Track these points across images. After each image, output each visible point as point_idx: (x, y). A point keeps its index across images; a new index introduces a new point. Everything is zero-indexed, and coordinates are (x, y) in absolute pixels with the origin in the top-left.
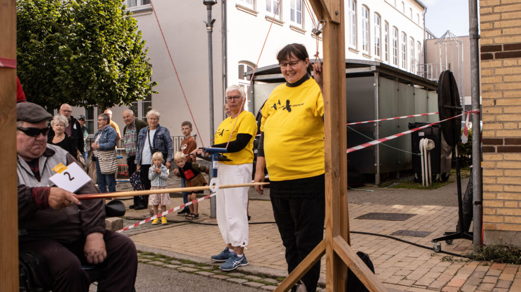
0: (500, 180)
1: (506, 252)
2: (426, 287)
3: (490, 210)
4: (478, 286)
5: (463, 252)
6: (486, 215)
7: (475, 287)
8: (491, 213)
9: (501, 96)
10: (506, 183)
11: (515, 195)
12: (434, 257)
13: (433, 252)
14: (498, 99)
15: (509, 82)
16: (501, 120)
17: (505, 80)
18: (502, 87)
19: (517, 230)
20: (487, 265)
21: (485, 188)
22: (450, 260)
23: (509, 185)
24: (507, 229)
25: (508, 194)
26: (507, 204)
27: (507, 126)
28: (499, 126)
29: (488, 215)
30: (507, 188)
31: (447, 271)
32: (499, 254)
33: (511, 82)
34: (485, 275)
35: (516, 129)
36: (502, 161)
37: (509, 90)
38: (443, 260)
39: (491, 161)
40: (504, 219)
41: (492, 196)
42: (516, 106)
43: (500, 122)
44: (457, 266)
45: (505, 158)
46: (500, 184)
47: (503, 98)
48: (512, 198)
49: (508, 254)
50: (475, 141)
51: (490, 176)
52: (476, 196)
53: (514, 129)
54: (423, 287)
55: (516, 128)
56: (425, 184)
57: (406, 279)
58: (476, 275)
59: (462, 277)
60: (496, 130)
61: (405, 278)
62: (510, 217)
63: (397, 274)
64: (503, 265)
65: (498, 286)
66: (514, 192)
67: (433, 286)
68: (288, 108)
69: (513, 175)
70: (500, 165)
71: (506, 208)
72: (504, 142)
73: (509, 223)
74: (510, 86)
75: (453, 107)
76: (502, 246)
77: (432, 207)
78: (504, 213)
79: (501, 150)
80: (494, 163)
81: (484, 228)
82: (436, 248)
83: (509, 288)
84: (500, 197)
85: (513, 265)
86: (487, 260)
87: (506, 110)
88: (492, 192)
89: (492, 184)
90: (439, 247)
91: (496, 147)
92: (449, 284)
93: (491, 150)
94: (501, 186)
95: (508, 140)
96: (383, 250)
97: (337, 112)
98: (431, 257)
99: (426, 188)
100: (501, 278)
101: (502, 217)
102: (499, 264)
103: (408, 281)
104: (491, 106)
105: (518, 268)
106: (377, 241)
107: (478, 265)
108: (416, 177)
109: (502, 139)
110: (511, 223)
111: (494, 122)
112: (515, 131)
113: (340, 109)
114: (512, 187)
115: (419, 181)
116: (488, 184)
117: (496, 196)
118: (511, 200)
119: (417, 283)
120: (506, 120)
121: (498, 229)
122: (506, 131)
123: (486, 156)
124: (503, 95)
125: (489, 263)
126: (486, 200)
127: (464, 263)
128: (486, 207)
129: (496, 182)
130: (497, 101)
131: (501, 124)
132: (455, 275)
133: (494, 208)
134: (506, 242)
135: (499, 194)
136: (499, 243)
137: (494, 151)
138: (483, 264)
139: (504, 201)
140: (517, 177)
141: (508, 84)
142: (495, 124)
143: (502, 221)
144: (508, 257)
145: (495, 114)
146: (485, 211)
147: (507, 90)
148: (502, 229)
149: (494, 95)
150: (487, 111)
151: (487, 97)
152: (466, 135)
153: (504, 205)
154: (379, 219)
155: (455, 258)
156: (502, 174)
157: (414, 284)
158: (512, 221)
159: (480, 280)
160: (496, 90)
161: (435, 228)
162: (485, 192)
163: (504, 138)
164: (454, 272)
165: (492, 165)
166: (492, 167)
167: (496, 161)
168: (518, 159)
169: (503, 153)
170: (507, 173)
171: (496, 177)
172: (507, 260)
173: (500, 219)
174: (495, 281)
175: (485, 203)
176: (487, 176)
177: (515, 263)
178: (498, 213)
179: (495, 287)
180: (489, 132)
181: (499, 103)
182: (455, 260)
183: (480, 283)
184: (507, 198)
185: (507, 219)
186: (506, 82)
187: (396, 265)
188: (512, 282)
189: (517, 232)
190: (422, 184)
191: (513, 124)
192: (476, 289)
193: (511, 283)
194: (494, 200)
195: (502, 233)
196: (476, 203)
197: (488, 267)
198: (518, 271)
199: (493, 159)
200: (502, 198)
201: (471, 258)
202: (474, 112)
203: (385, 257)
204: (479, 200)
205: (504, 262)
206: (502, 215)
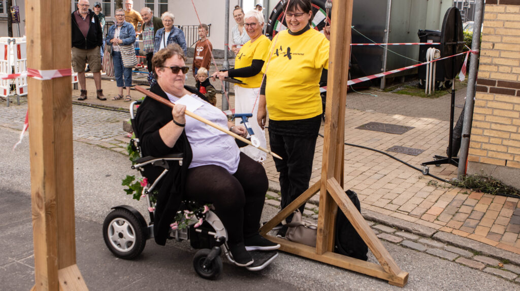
0: (488, 118)
1: (486, 183)
2: (407, 213)
3: (476, 144)
4: (454, 216)
5: (447, 177)
6: (472, 148)
7: (451, 217)
8: (477, 147)
9: (500, 41)
10: (494, 121)
11: (500, 133)
12: (421, 180)
13: (420, 174)
14: (497, 43)
15: (509, 28)
16: (497, 63)
17: (505, 26)
18: (502, 31)
19: (498, 164)
20: (466, 193)
21: (474, 124)
22: (434, 185)
23: (496, 123)
24: (489, 163)
25: (494, 132)
26: (492, 140)
27: (501, 69)
28: (494, 68)
29: (474, 148)
30: (494, 126)
31: (430, 197)
32: (479, 184)
33: (511, 28)
34: (462, 204)
35: (509, 73)
36: (492, 101)
37: (508, 36)
38: (428, 184)
39: (483, 100)
40: (487, 153)
41: (480, 131)
42: (512, 51)
43: (496, 65)
44: (440, 192)
45: (496, 99)
46: (488, 122)
47: (501, 42)
48: (497, 136)
49: (487, 185)
50: (471, 79)
51: (480, 114)
52: (465, 129)
53: (508, 73)
54: (405, 213)
55: (510, 72)
56: (428, 92)
57: (392, 203)
58: (455, 203)
59: (442, 204)
60: (491, 72)
61: (391, 203)
62: (493, 152)
63: (385, 197)
64: (481, 194)
65: (471, 217)
66: (500, 131)
67: (414, 213)
68: (289, 55)
69: (501, 115)
70: (490, 104)
71: (490, 143)
72: (497, 83)
73: (491, 158)
74: (510, 32)
75: (455, 43)
76: (482, 177)
77: (430, 120)
78: (488, 148)
79: (493, 91)
80: (485, 102)
81: (468, 159)
82: (424, 171)
83: (480, 220)
84: (486, 133)
85: (489, 195)
86: (467, 188)
87: (503, 55)
88: (480, 128)
89: (481, 121)
90: (428, 170)
91: (489, 87)
92: (428, 212)
93: (484, 90)
94: (489, 124)
95: (501, 83)
96: (376, 168)
97: (340, 71)
98: (418, 179)
99: (428, 96)
100: (476, 208)
101: (486, 151)
102: (478, 194)
103: (393, 206)
104: (489, 49)
105: (493, 199)
106: (373, 157)
107: (458, 193)
108: (421, 83)
109: (495, 81)
110: (493, 158)
111: (490, 65)
112: (508, 75)
113: (342, 68)
114: (498, 125)
115: (422, 87)
116: (477, 121)
117: (483, 132)
118: (496, 137)
119: (400, 209)
120: (501, 63)
121: (481, 161)
122: (500, 74)
123: (479, 95)
124: (502, 39)
125: (469, 192)
126: (474, 134)
127: (446, 189)
128: (473, 141)
129: (485, 119)
130: (495, 45)
131: (497, 67)
132: (436, 202)
133: (480, 142)
134: (487, 173)
135: (485, 131)
136: (480, 174)
137: (486, 91)
138: (463, 192)
139: (490, 137)
140: (504, 117)
141: (508, 30)
142: (491, 66)
143: (485, 155)
144: (486, 188)
145: (492, 57)
146: (471, 144)
147: (506, 36)
148: (485, 162)
149: (493, 39)
150: (485, 54)
151: (487, 40)
152: (464, 73)
153: (489, 141)
154: (378, 130)
155: (440, 183)
156: (491, 113)
157: (397, 209)
158: (494, 156)
159: (456, 210)
160: (496, 34)
161: (429, 146)
162: (474, 127)
163: (497, 81)
164: (436, 199)
165: (483, 103)
166: (483, 105)
167: (487, 100)
168: (507, 101)
169: (495, 94)
170: (496, 112)
171: (485, 115)
172: (485, 191)
173: (484, 153)
174: (469, 212)
175: (472, 137)
176: (477, 114)
177: (491, 194)
178: (483, 148)
179: (468, 218)
180: (484, 73)
181: (497, 46)
182: (440, 186)
183: (456, 213)
184: (492, 135)
185: (490, 154)
186: (506, 28)
187: (386, 187)
188: (485, 213)
189: (498, 166)
190: (425, 91)
191: (507, 68)
192: (451, 219)
193: (482, 214)
194: (481, 135)
195: (484, 165)
196: (465, 136)
197: (467, 195)
198: (492, 202)
199: (485, 98)
200: (488, 134)
201: (455, 184)
202: (473, 52)
203: (377, 176)
204: (467, 134)
205: (482, 191)
206: (486, 150)
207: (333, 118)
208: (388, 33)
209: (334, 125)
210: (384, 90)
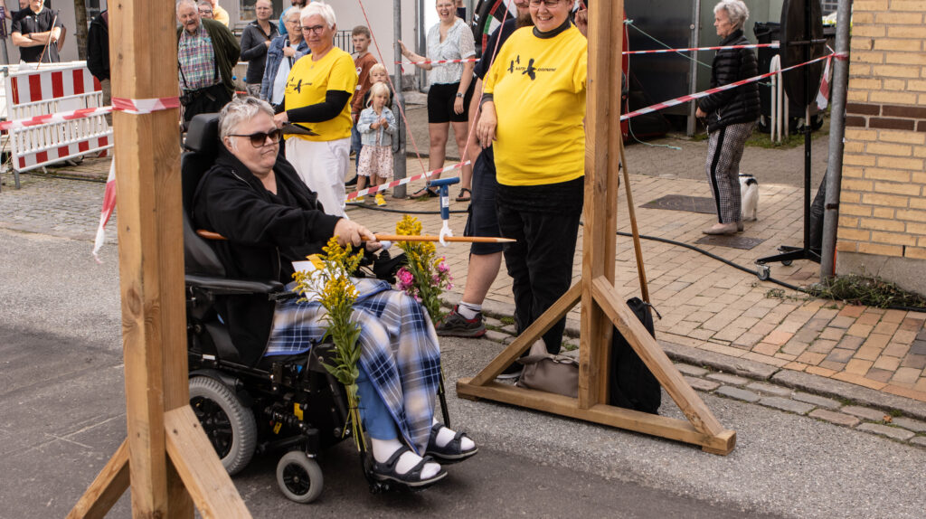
0: (869, 173)
1: (870, 288)
2: (728, 343)
3: (850, 220)
4: (810, 344)
5: (802, 282)
6: (843, 227)
7: (805, 346)
8: (851, 225)
9: (883, 34)
10: (879, 178)
11: (890, 198)
12: (755, 290)
13: (754, 279)
14: (878, 38)
15: (899, 12)
16: (880, 74)
17: (892, 8)
18: (887, 18)
19: (891, 255)
20: (834, 308)
21: (844, 183)
22: (779, 296)
23: (883, 181)
24: (873, 252)
25: (881, 196)
26: (878, 212)
27: (888, 84)
28: (875, 84)
29: (846, 228)
30: (879, 187)
31: (770, 316)
32: (857, 291)
33: (902, 12)
34: (827, 326)
35: (903, 92)
36: (875, 142)
37: (898, 25)
38: (768, 296)
39: (858, 141)
40: (870, 235)
41: (855, 197)
42: (905, 52)
43: (878, 78)
44: (788, 307)
45: (881, 138)
46: (869, 179)
47: (886, 37)
48: (885, 203)
49: (871, 291)
50: (836, 104)
51: (854, 166)
52: (830, 195)
53: (900, 91)
54: (725, 343)
55: (903, 89)
56: (776, 138)
57: (702, 328)
58: (813, 325)
59: (791, 327)
60: (870, 91)
61: (700, 327)
62: (881, 233)
63: (689, 318)
64: (861, 309)
65: (842, 345)
66: (891, 194)
67: (741, 342)
68: (531, 72)
69: (891, 166)
70: (871, 148)
71: (875, 218)
72: (881, 110)
73: (878, 243)
74: (900, 18)
75: (808, 42)
76: (863, 279)
77: (778, 187)
78: (871, 226)
79: (876, 124)
80: (862, 144)
81: (837, 248)
82: (762, 273)
83: (857, 350)
84: (867, 199)
85: (876, 310)
86: (837, 299)
87: (890, 59)
88: (855, 191)
89: (856, 179)
90: (767, 272)
91: (867, 118)
92: (765, 340)
93: (860, 123)
94: (871, 183)
95: (889, 109)
96: (676, 273)
97: (607, 95)
98: (750, 289)
99: (776, 146)
100: (850, 332)
101: (867, 232)
102: (856, 308)
103: (704, 332)
104: (866, 50)
105: (883, 315)
106: (671, 255)
107: (820, 308)
108: (763, 123)
109: (879, 107)
110: (881, 243)
111: (868, 78)
112: (901, 94)
113: (611, 90)
114: (888, 185)
115: (765, 129)
116: (849, 178)
117: (861, 197)
118: (883, 206)
119: (717, 336)
120: (888, 75)
121: (860, 251)
122: (886, 93)
123: (851, 132)
124: (887, 32)
125: (839, 305)
126: (845, 203)
127: (800, 303)
128: (844, 215)
129: (864, 175)
130: (876, 42)
131: (880, 81)
132: (780, 323)
133: (857, 216)
134: (871, 271)
135: (865, 196)
136: (859, 272)
137: (864, 125)
138: (830, 305)
139: (873, 207)
140: (897, 169)
141: (897, 14)
142: (870, 81)
143: (866, 238)
144: (870, 297)
145: (870, 63)
146: (842, 221)
147: (894, 25)
148: (867, 252)
149: (871, 31)
150: (859, 58)
151: (860, 34)
152: (824, 95)
153: (872, 213)
154: (682, 209)
155: (788, 292)
156: (873, 164)
157: (711, 338)
158: (883, 240)
159: (815, 335)
160: (876, 24)
161: (772, 232)
162: (844, 190)
163: (881, 105)
164: (780, 320)
165: (858, 147)
166: (859, 150)
167: (865, 142)
168: (901, 141)
169: (879, 130)
170: (882, 162)
171: (864, 168)
172: (868, 302)
173: (864, 236)
174: (838, 338)
175: (843, 208)
176: (849, 166)
177: (880, 307)
178: (862, 225)
179: (835, 347)
180: (858, 94)
181: (879, 45)
182: (789, 297)
183: (815, 339)
184: (877, 203)
185: (875, 236)
186: (894, 12)
187: (692, 302)
188: (866, 339)
189: (889, 257)
190: (770, 137)
191: (899, 82)
192: (806, 349)
193: (862, 340)
194: (858, 204)
195: (866, 258)
196: (830, 207)
197: (835, 311)
198: (880, 321)
199: (861, 138)
200: (870, 202)
201: (815, 294)
202: (837, 57)
203: (677, 286)
204: (835, 202)
205: (863, 304)
206: (868, 229)
207: (597, 173)
208: (696, 31)
209: (600, 186)
210: (694, 138)
